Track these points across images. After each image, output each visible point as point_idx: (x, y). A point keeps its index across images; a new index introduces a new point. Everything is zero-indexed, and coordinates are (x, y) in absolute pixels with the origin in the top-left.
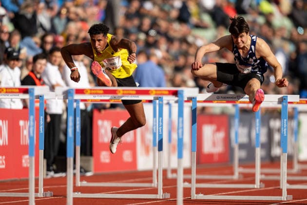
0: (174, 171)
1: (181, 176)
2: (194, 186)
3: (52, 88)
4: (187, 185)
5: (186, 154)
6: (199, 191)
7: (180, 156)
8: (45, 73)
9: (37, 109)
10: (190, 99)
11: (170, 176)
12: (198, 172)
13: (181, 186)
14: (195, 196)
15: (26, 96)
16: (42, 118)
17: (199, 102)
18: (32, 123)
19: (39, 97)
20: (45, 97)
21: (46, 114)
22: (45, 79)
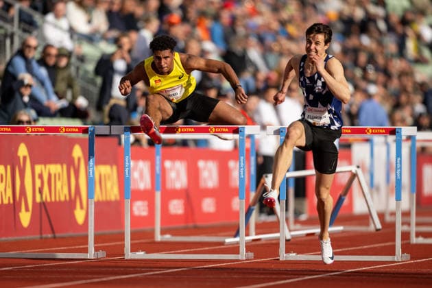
0: (393, 214)
1: (399, 220)
2: (413, 229)
3: (264, 127)
4: (406, 228)
5: (405, 195)
6: (418, 235)
7: (398, 198)
8: (257, 111)
9: (248, 150)
10: (409, 138)
11: (388, 219)
12: (418, 214)
13: (399, 229)
14: (414, 240)
15: (237, 136)
16: (253, 159)
17: (419, 141)
18: (242, 164)
19: (250, 136)
20: (257, 137)
21: (257, 155)
22: (256, 118)
